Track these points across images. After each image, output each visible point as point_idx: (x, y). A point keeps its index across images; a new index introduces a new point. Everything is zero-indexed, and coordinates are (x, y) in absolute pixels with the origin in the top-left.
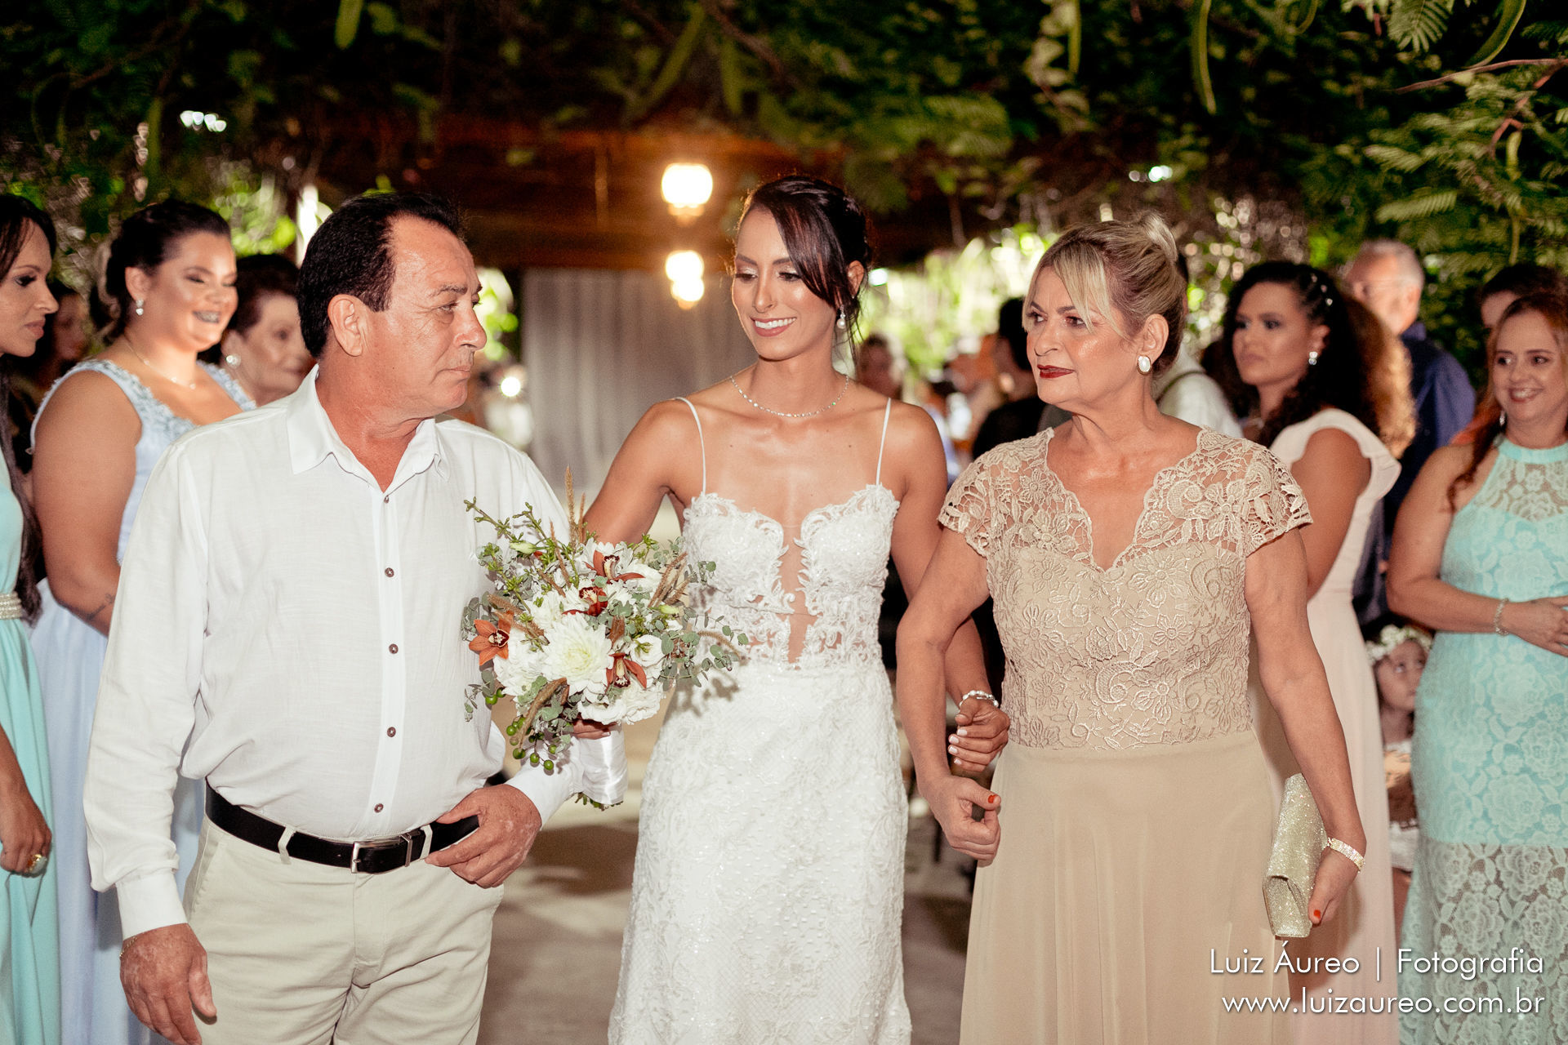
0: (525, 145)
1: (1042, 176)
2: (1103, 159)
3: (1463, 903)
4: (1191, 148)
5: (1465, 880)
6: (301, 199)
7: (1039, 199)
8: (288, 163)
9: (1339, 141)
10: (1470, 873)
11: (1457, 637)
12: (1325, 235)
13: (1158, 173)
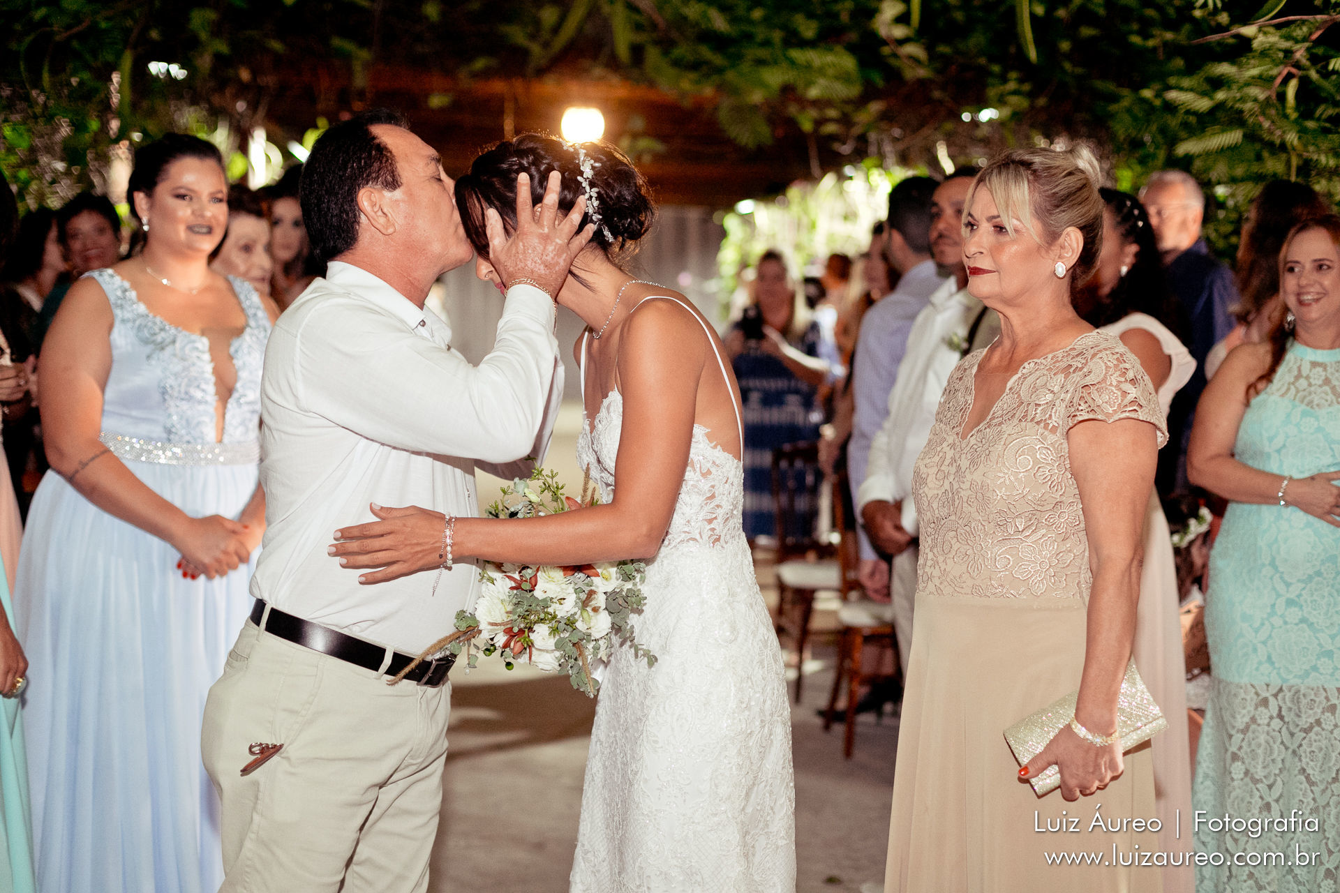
0: (445, 91)
1: (886, 117)
2: (941, 102)
3: (1250, 734)
4: (1015, 93)
5: (1252, 714)
6: (252, 137)
7: (884, 136)
8: (241, 106)
9: (1144, 85)
10: (1256, 708)
11: (1246, 507)
12: (1129, 167)
13: (986, 115)
